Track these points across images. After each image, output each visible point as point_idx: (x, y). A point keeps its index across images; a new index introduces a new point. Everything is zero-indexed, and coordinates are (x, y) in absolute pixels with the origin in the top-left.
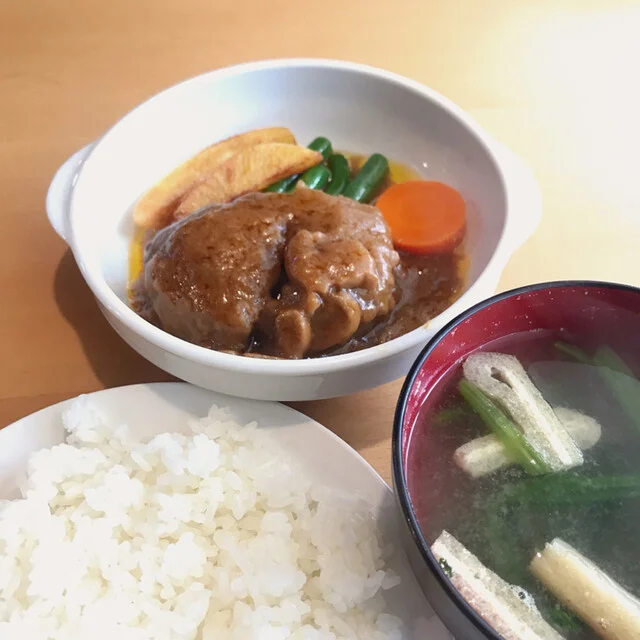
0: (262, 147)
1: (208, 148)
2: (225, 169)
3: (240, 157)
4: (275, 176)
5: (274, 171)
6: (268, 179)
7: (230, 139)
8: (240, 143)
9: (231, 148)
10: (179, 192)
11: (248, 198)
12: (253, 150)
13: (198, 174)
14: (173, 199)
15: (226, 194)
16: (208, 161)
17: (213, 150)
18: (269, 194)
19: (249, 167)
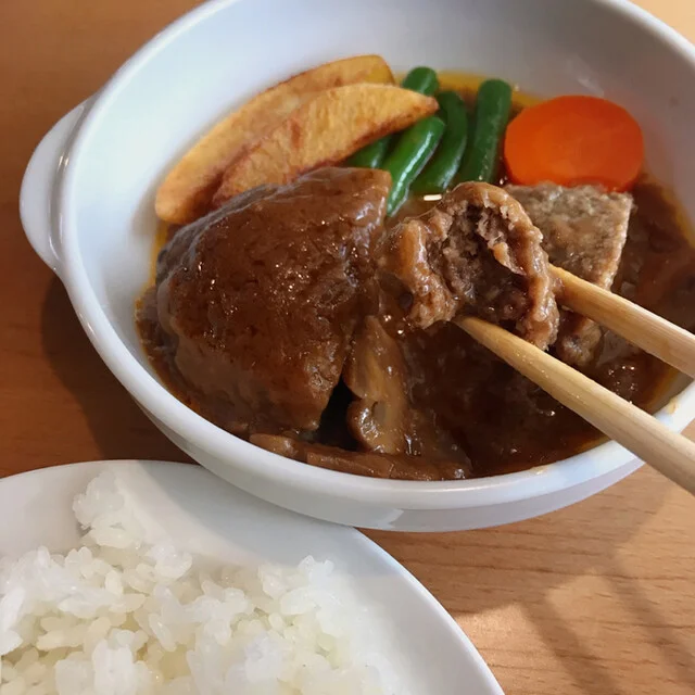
0: (347, 90)
1: (260, 94)
2: (289, 124)
3: (313, 107)
4: (366, 138)
5: (365, 129)
6: (356, 143)
7: (293, 78)
8: (309, 83)
9: (296, 92)
10: (221, 164)
11: (316, 176)
12: (333, 94)
13: (248, 135)
14: (214, 175)
15: (292, 168)
16: (260, 114)
17: (268, 97)
18: (350, 170)
19: (326, 122)
